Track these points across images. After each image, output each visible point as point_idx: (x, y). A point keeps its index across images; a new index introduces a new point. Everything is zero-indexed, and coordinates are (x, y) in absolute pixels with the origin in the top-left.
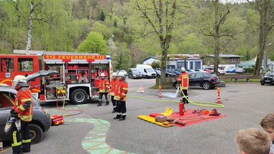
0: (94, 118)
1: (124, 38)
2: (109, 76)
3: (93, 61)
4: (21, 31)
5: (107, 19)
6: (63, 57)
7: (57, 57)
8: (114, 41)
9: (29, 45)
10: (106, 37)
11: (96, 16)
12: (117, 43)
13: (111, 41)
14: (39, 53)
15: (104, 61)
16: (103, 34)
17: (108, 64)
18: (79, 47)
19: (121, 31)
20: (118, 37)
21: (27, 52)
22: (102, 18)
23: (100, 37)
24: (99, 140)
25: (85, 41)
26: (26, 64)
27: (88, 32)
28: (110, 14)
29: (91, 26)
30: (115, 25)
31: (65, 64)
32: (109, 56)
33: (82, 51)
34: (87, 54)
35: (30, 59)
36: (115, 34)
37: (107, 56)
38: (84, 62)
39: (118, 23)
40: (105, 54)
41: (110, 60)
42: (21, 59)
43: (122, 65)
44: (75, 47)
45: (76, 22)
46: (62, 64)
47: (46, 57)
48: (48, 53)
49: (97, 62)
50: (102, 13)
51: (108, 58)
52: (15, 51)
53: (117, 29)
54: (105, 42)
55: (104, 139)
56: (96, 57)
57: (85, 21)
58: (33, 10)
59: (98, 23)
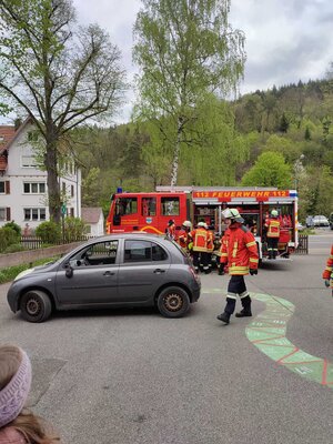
0: (266, 293)
1: (324, 158)
2: (293, 225)
3: (267, 200)
4: (165, 161)
5: (293, 128)
6: (220, 195)
7: (211, 194)
8: (304, 165)
9: (174, 179)
10: (290, 160)
11: (271, 126)
12: (310, 168)
13: (298, 166)
14: (187, 190)
15: (285, 200)
16: (284, 155)
17: (292, 205)
18: (243, 178)
19: (319, 146)
20: (312, 158)
21: (172, 190)
22: (283, 128)
23: (279, 159)
24: (274, 330)
25: (254, 168)
26: (170, 205)
27: (259, 154)
28: (298, 119)
29: (263, 142)
30: (307, 136)
31: (222, 206)
32: (295, 192)
33: (247, 184)
34: (256, 189)
35: (175, 198)
36: (305, 153)
37: (291, 192)
38: (252, 201)
39: (312, 133)
40: (287, 188)
41: (296, 198)
42: (165, 199)
43: (317, 207)
44: (238, 178)
45: (240, 139)
46: (217, 206)
47: (195, 196)
48: (199, 189)
49: (272, 201)
50: (284, 119)
51: (293, 195)
52: (158, 188)
53: (311, 144)
54: (287, 167)
55: (283, 331)
56: (271, 194)
57: (253, 135)
58: (181, 129)
59: (276, 137)
